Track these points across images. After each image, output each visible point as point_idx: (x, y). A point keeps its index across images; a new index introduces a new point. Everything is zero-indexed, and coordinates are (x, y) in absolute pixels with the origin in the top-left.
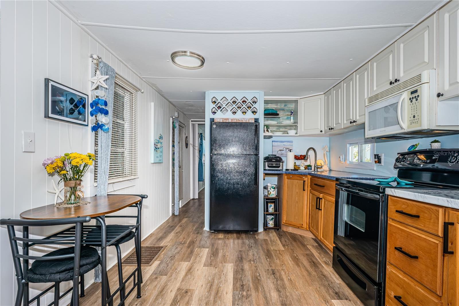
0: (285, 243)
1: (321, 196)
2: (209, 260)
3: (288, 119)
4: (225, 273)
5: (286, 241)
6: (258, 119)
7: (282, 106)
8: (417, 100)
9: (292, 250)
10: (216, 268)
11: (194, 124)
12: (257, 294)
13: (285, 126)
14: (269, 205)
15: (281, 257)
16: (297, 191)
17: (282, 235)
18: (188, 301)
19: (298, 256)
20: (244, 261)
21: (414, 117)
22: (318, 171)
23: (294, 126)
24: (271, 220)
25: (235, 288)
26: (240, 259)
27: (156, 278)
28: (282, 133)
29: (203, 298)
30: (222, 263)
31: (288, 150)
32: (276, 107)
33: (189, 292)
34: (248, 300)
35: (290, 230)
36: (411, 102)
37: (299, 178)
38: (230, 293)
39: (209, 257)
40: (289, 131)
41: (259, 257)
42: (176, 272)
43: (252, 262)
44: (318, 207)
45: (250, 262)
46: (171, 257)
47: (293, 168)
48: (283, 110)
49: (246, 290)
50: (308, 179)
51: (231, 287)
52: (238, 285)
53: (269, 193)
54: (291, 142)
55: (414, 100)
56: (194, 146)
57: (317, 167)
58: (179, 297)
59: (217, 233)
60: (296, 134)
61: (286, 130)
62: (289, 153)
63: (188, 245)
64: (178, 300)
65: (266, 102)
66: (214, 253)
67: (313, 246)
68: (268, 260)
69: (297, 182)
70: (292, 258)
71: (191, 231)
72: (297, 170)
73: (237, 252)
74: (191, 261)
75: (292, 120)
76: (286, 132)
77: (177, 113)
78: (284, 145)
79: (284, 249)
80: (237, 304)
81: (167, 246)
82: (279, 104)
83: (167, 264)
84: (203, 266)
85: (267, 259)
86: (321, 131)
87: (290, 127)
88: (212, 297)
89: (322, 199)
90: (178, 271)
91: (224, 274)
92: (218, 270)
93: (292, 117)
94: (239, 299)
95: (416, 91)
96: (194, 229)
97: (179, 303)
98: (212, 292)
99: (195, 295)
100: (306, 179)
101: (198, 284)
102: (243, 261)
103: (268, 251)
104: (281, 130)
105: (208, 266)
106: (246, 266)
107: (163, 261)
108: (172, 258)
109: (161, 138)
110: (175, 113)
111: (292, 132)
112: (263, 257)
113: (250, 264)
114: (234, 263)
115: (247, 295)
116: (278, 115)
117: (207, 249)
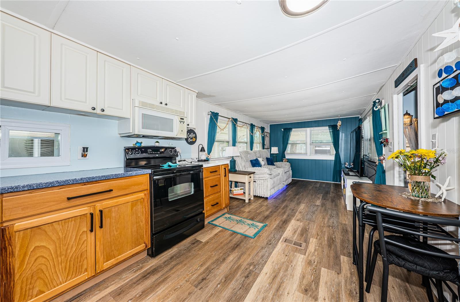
18: (303, 279)
21: (182, 131)
25: (257, 276)
29: (289, 276)
33: (303, 289)
34: (253, 261)
38: (264, 272)
49: (248, 270)
51: (259, 280)
52: (251, 278)
55: (182, 123)
58: (313, 286)
64: (314, 283)
80: (263, 261)
88: (281, 275)
94: (259, 264)
95: (183, 119)
98: (280, 280)
99: (297, 282)
115: (251, 265)
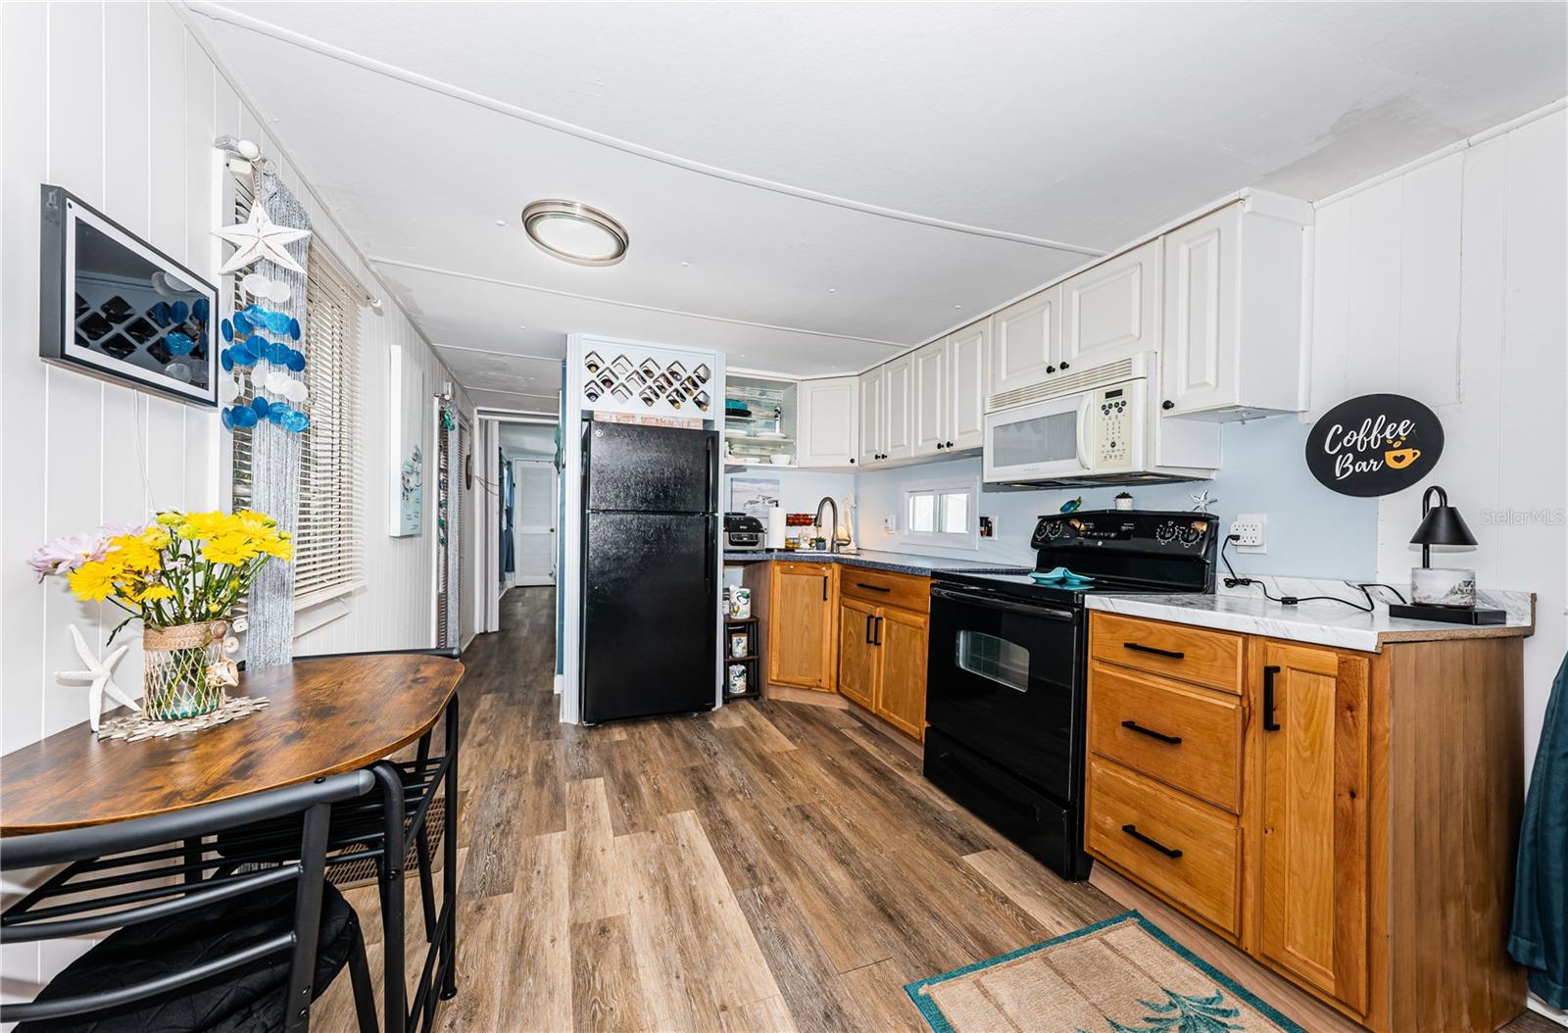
0: (790, 730)
1: (879, 612)
2: (623, 813)
3: (767, 425)
4: (685, 843)
5: (789, 726)
6: (712, 421)
7: (755, 394)
8: (1120, 410)
9: (814, 746)
10: (653, 832)
11: (487, 421)
12: (798, 883)
13: (762, 445)
14: (735, 639)
15: (800, 769)
16: (807, 600)
17: (772, 712)
18: (623, 958)
19: (836, 759)
20: (720, 798)
21: (1113, 445)
22: (839, 553)
23: (786, 445)
24: (740, 676)
25: (735, 883)
26: (703, 792)
27: (480, 908)
28: (758, 460)
29: (664, 936)
30: (661, 814)
31: (770, 502)
32: (740, 394)
33: (611, 928)
34: (784, 908)
35: (787, 695)
36: (1107, 413)
37: (812, 571)
39: (618, 803)
40: (774, 457)
41: (750, 778)
42: (539, 872)
43: (740, 797)
44: (872, 638)
45: (734, 795)
46: (498, 825)
47: (783, 547)
48: (757, 403)
49: (766, 880)
50: (834, 573)
51: (722, 879)
52: (738, 870)
53: (736, 609)
54: (776, 482)
55: (1114, 411)
56: (486, 482)
57: (838, 543)
58: (588, 954)
59: (603, 728)
60: (790, 463)
61: (764, 453)
62: (774, 509)
63: (534, 776)
64: (590, 967)
65: (730, 381)
66: (626, 789)
67: (853, 728)
68: (774, 781)
69: (808, 580)
70: (826, 768)
71: (522, 731)
72: (793, 550)
73: (685, 775)
74: (570, 827)
75: (778, 430)
76: (768, 459)
77: (450, 384)
78: (758, 489)
79: (795, 748)
81: (467, 792)
82: (748, 388)
83: (495, 852)
84: (615, 835)
85: (770, 781)
86: (852, 461)
87: (775, 445)
88: (686, 924)
89: (881, 618)
90: (542, 869)
91: (683, 846)
92: (662, 837)
93: (778, 423)
94: (762, 910)
95: (1119, 393)
96: (530, 724)
97: (597, 974)
98: (679, 911)
99: (634, 935)
100: (828, 573)
101: (626, 896)
102: (714, 799)
103: (761, 757)
104: (752, 451)
105: (628, 832)
106: (732, 812)
107: (476, 844)
108: (502, 827)
109: (417, 457)
110: (445, 384)
111: (781, 460)
112: (758, 777)
113: (737, 803)
114: (695, 807)
115: (776, 893)
116: (748, 414)
117: (597, 780)
